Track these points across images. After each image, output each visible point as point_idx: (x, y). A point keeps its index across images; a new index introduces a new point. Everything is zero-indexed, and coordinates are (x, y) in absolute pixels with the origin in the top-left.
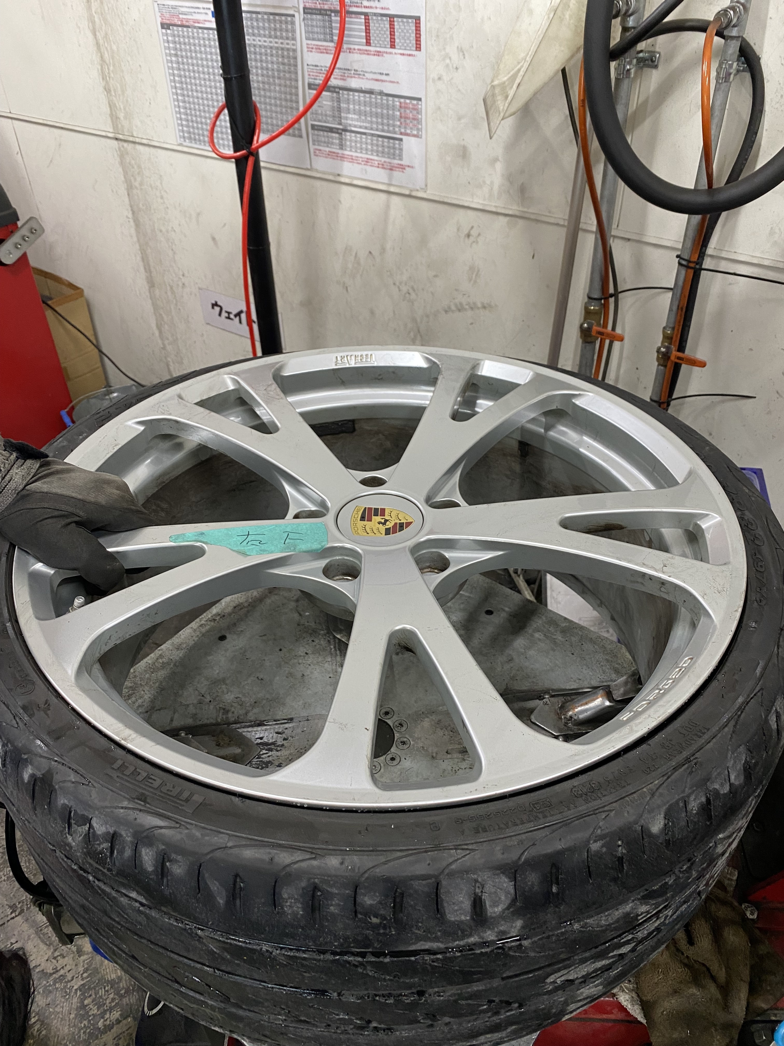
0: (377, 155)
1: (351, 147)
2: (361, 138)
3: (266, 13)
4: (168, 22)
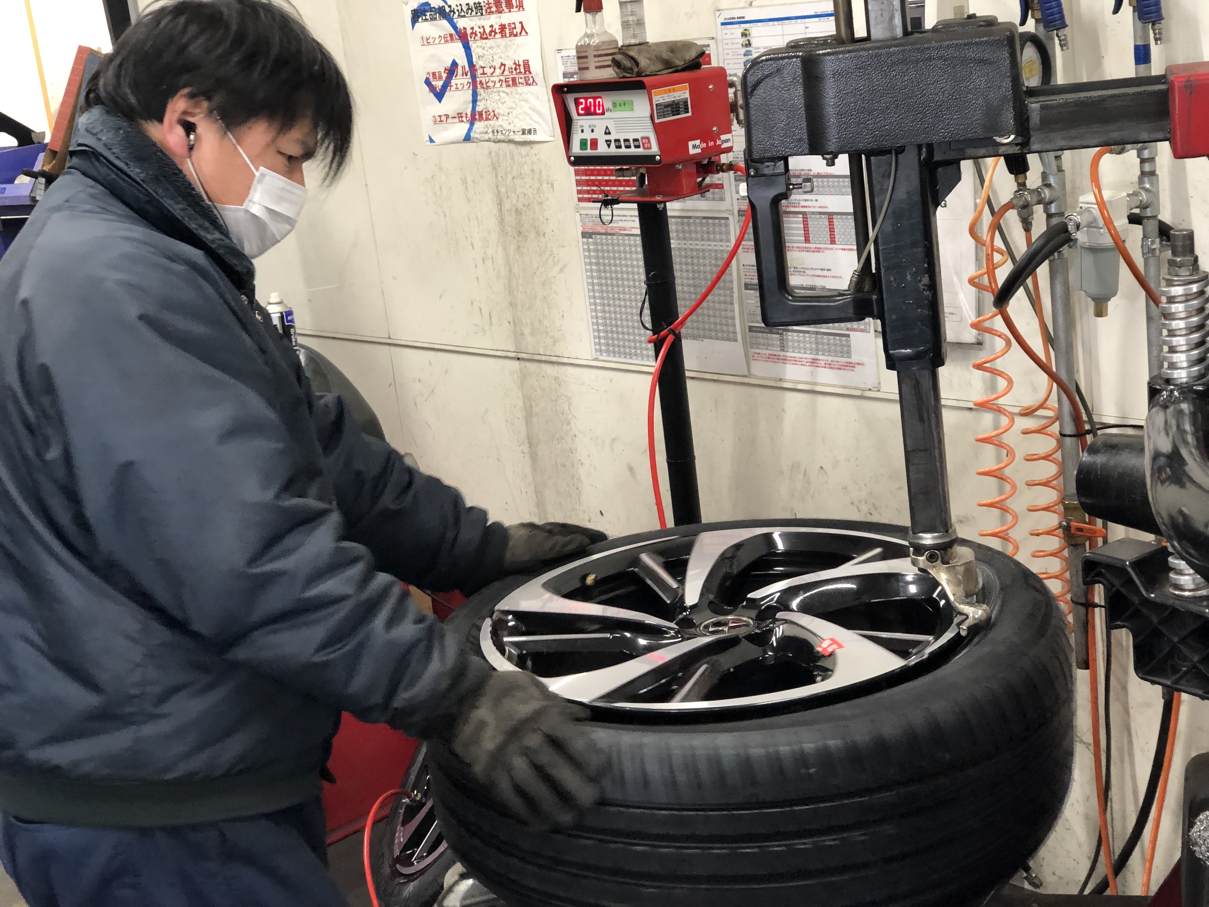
0: (823, 354)
1: (794, 347)
2: (804, 337)
3: (698, 218)
4: (591, 231)
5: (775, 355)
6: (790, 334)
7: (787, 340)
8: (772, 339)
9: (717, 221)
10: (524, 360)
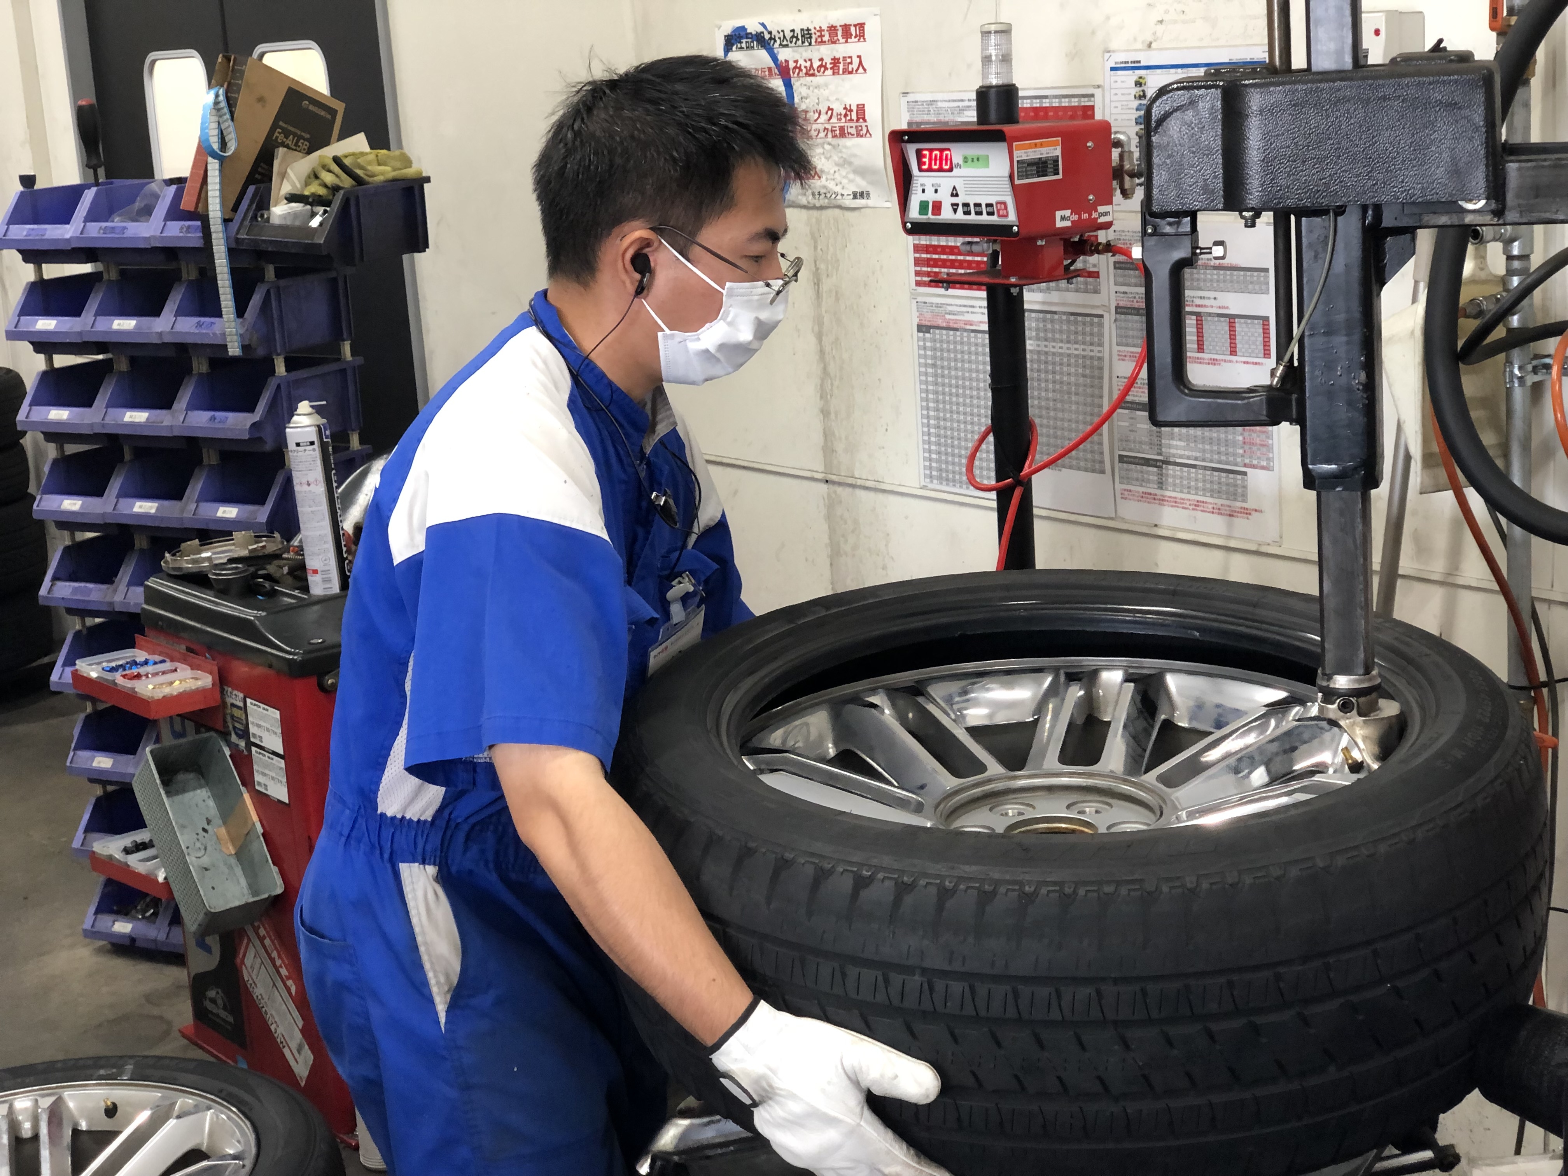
0: (1212, 496)
1: (1175, 485)
2: (1189, 473)
3: (1064, 313)
4: (929, 324)
5: (1150, 494)
6: (1171, 467)
7: (1167, 475)
8: (1148, 473)
9: (1088, 319)
10: (834, 483)
